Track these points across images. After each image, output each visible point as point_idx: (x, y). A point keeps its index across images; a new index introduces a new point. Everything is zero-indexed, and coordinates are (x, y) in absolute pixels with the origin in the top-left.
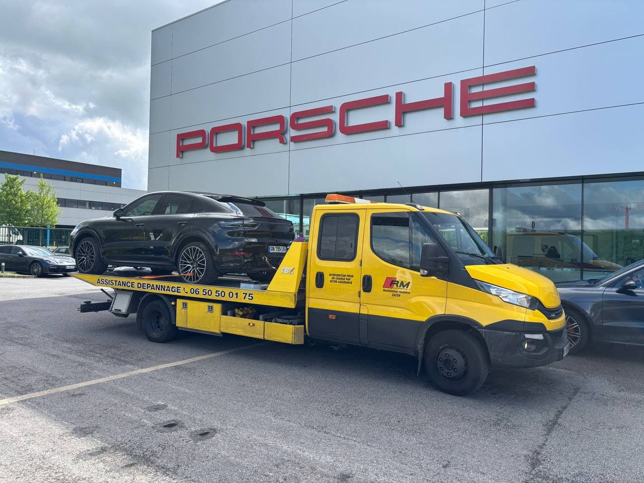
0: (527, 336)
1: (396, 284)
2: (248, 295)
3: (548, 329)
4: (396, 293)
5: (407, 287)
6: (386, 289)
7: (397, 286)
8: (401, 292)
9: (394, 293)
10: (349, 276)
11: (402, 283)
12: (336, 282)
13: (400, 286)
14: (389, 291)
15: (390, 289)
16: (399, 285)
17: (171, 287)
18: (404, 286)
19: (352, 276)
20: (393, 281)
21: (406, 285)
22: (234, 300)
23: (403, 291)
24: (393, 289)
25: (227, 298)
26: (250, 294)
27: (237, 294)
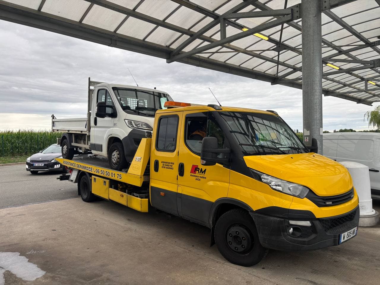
0: (292, 222)
1: (198, 170)
2: (119, 175)
3: (317, 217)
4: (198, 178)
5: (204, 173)
6: (192, 174)
7: (199, 172)
8: (201, 177)
9: (197, 178)
10: (171, 163)
11: (201, 169)
12: (165, 167)
13: (200, 173)
14: (194, 176)
15: (194, 174)
16: (200, 171)
17: (89, 167)
18: (202, 173)
19: (173, 164)
20: (196, 168)
21: (204, 171)
22: (113, 178)
23: (202, 176)
24: (196, 175)
25: (110, 177)
26: (120, 175)
27: (114, 174)
